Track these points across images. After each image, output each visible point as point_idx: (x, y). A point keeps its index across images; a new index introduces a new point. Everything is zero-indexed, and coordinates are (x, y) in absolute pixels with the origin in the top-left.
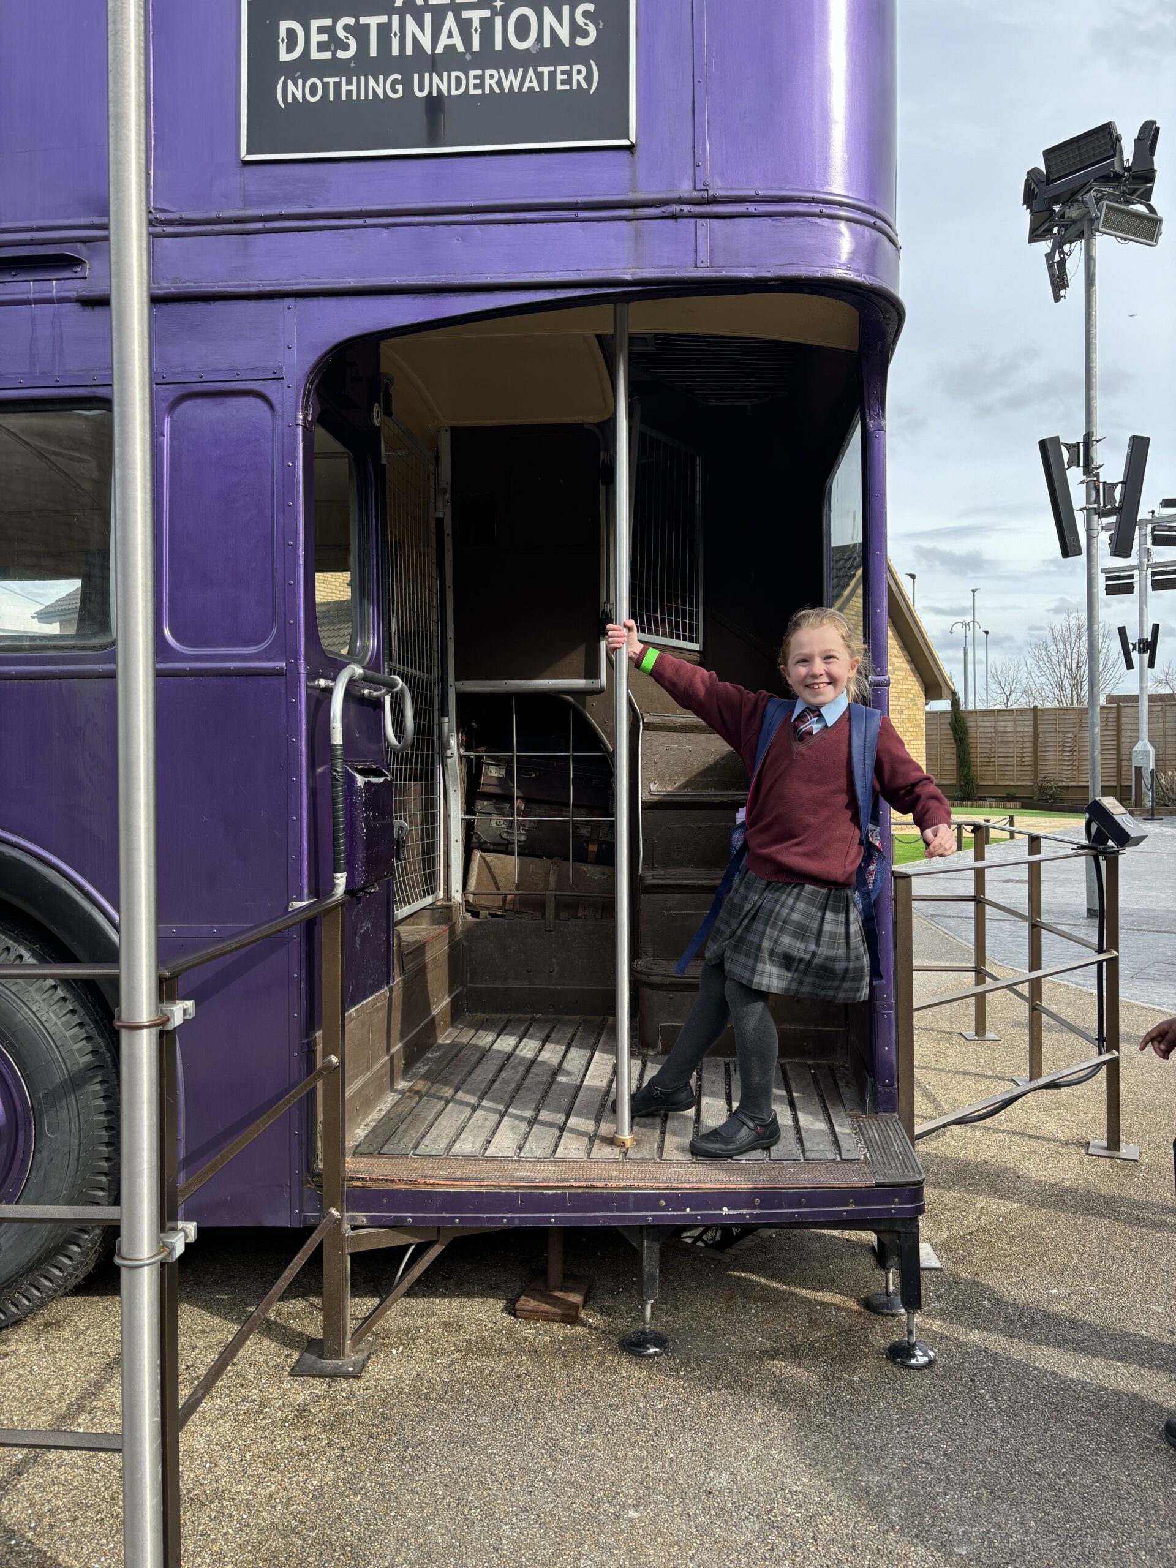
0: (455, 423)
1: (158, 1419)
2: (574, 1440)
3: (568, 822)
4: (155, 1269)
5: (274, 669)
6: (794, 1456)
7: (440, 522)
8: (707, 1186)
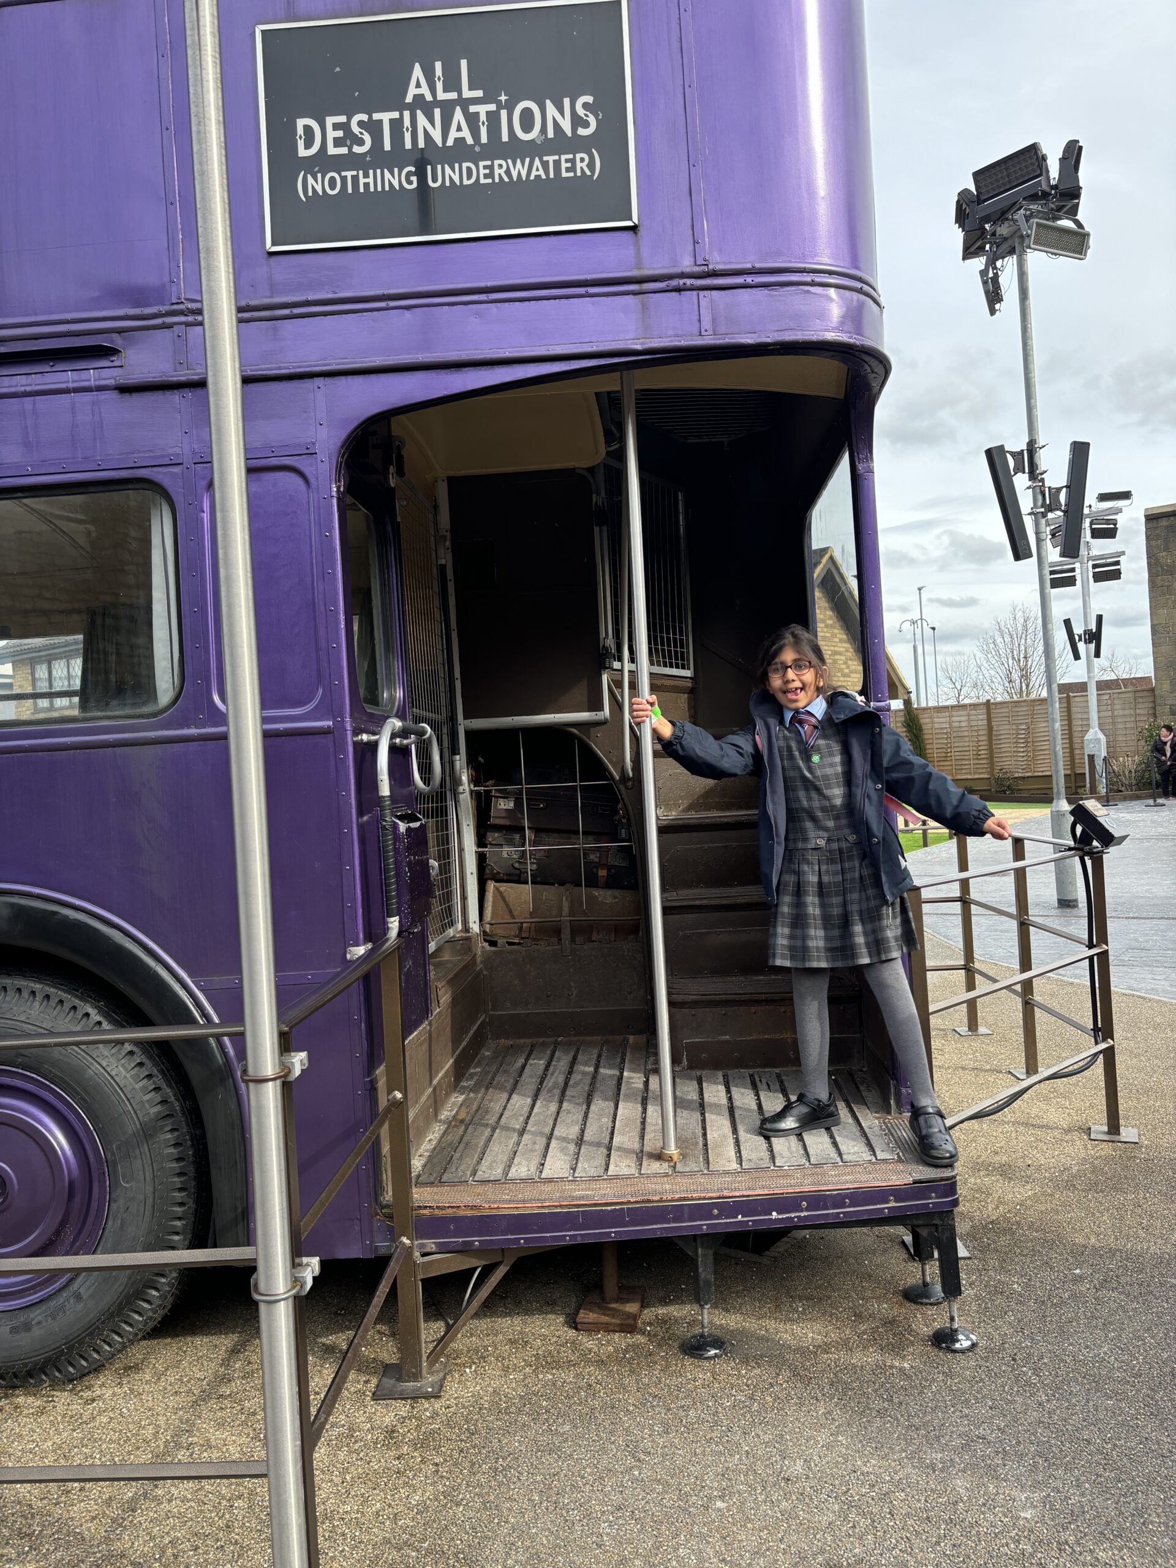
0: (452, 473)
1: (299, 1443)
2: (653, 1441)
3: (579, 849)
4: (290, 1302)
5: (322, 728)
6: (861, 1441)
7: (443, 568)
8: (756, 1193)
